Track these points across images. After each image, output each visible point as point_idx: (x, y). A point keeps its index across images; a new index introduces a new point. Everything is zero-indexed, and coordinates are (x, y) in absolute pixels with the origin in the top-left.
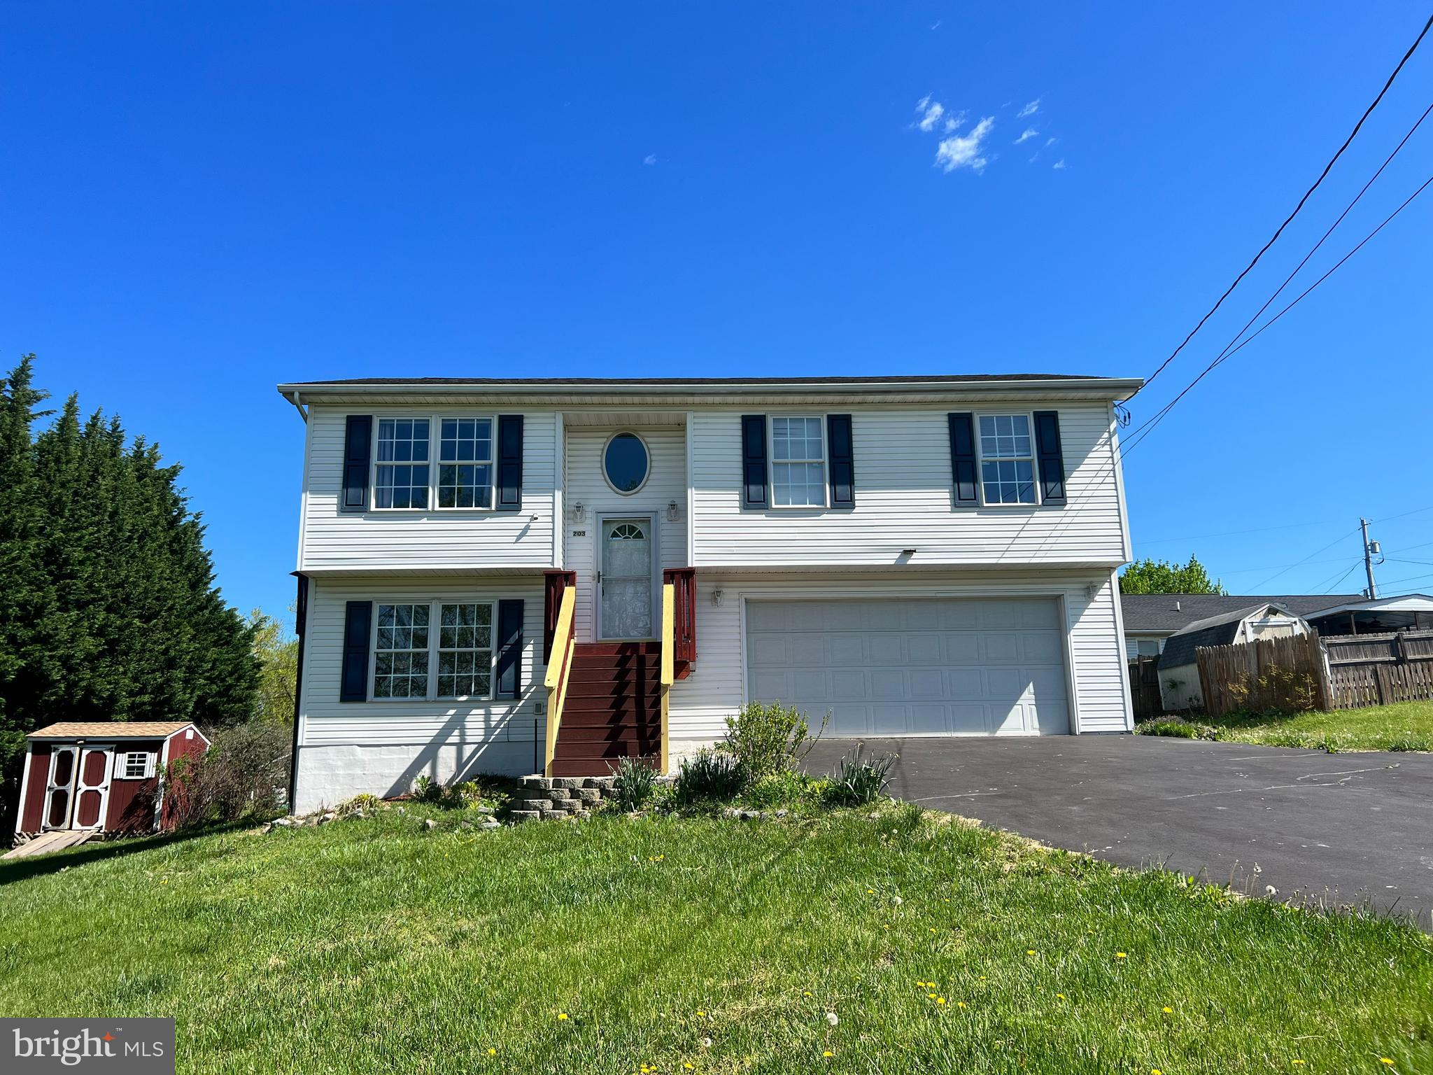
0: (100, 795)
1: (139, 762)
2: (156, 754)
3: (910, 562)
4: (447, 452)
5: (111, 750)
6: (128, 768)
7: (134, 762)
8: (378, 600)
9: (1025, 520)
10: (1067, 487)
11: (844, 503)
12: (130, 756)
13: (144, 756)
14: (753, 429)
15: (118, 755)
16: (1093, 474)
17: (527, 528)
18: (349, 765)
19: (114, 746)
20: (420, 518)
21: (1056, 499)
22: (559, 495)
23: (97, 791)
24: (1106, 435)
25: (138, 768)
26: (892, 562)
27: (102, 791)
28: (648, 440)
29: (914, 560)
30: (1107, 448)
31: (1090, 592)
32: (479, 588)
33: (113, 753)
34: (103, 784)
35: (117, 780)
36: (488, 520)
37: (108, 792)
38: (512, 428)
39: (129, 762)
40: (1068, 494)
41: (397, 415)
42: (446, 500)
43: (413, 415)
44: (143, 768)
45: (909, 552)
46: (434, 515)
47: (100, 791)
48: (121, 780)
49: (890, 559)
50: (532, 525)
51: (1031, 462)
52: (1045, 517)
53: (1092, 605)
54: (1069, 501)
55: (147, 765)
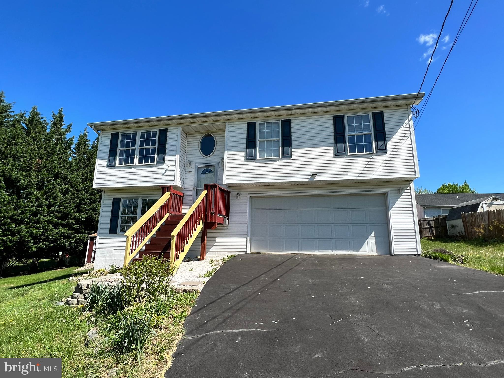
3: (315, 180)
4: (142, 144)
9: (369, 160)
10: (388, 145)
11: (287, 156)
14: (251, 127)
16: (401, 138)
17: (166, 170)
18: (110, 256)
20: (132, 168)
21: (383, 150)
22: (178, 156)
24: (407, 121)
28: (215, 136)
29: (317, 179)
30: (408, 126)
31: (400, 191)
32: (155, 193)
36: (153, 168)
38: (164, 133)
40: (388, 148)
41: (126, 132)
42: (140, 161)
43: (131, 131)
45: (314, 176)
49: (306, 179)
50: (168, 169)
51: (370, 135)
53: (401, 197)
54: (388, 151)
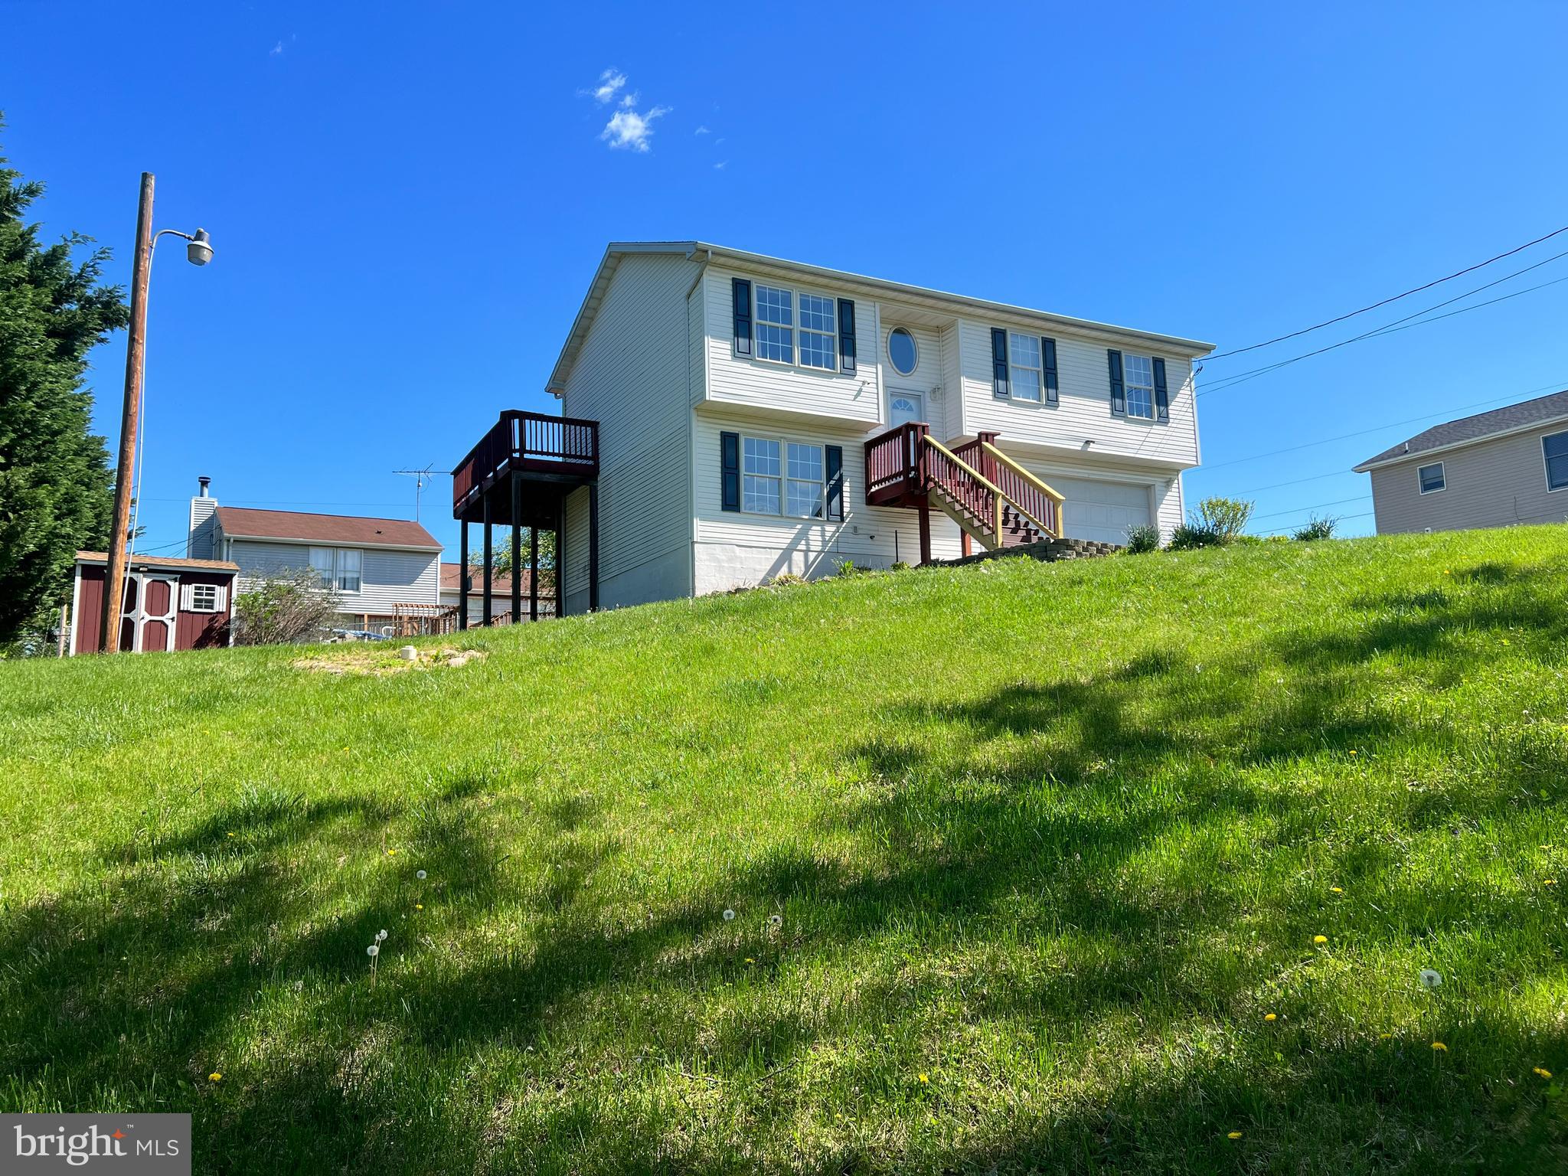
0: (167, 626)
1: (207, 594)
2: (226, 588)
3: (1089, 450)
4: (805, 322)
5: (175, 580)
6: (196, 600)
7: (201, 594)
8: (746, 434)
9: (1148, 430)
10: (1170, 411)
11: (1053, 403)
12: (196, 588)
13: (213, 589)
14: (999, 338)
15: (183, 586)
16: (1182, 405)
17: (860, 391)
19: (179, 576)
20: (789, 371)
21: (1164, 419)
22: (880, 367)
23: (162, 622)
24: (1188, 380)
25: (207, 601)
26: (1079, 448)
27: (169, 622)
28: (916, 335)
29: (1092, 448)
30: (1189, 388)
31: (1168, 484)
32: (811, 434)
33: (177, 583)
34: (170, 615)
35: (183, 611)
36: (834, 380)
37: (175, 623)
38: (846, 308)
39: (196, 594)
40: (1170, 416)
41: (769, 284)
42: (805, 360)
43: (781, 286)
44: (212, 601)
45: (1088, 442)
46: (799, 371)
47: (167, 622)
48: (188, 612)
49: (1077, 446)
50: (864, 389)
51: (1151, 390)
52: (1158, 429)
53: (1169, 493)
54: (1171, 420)
55: (216, 598)
